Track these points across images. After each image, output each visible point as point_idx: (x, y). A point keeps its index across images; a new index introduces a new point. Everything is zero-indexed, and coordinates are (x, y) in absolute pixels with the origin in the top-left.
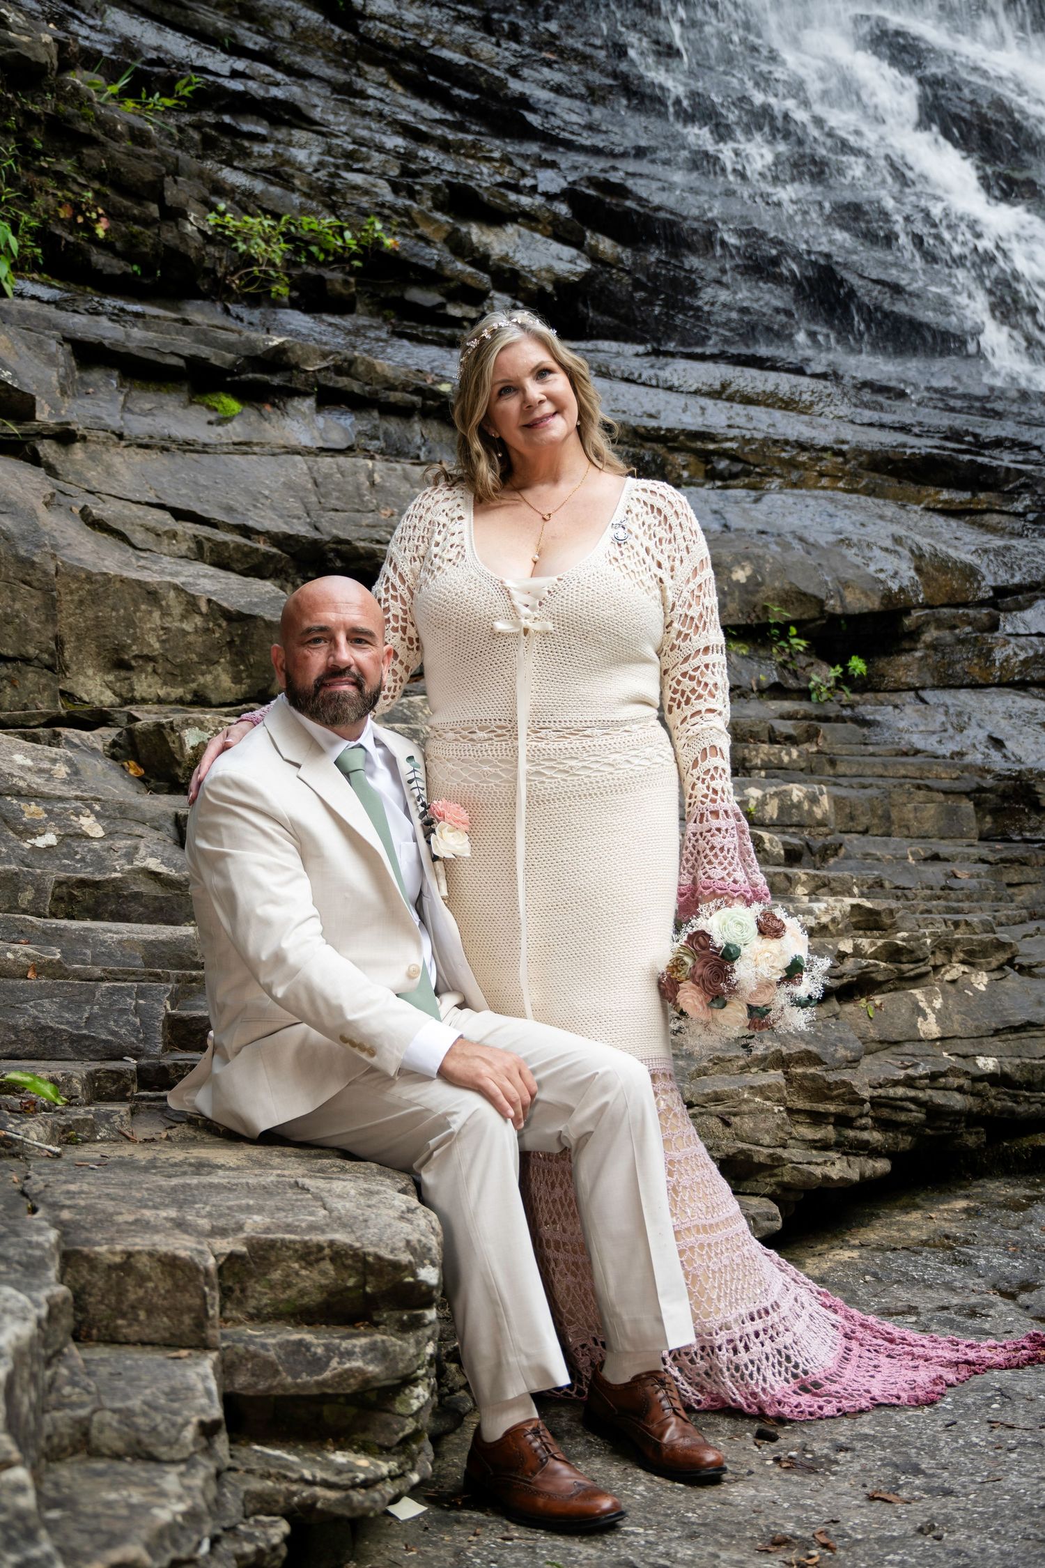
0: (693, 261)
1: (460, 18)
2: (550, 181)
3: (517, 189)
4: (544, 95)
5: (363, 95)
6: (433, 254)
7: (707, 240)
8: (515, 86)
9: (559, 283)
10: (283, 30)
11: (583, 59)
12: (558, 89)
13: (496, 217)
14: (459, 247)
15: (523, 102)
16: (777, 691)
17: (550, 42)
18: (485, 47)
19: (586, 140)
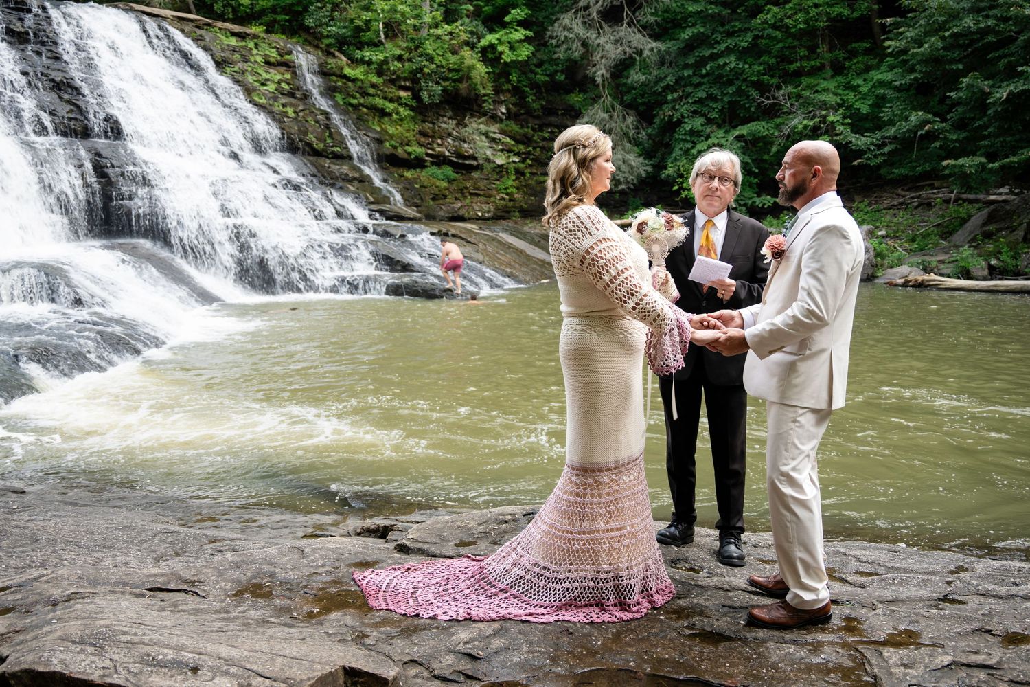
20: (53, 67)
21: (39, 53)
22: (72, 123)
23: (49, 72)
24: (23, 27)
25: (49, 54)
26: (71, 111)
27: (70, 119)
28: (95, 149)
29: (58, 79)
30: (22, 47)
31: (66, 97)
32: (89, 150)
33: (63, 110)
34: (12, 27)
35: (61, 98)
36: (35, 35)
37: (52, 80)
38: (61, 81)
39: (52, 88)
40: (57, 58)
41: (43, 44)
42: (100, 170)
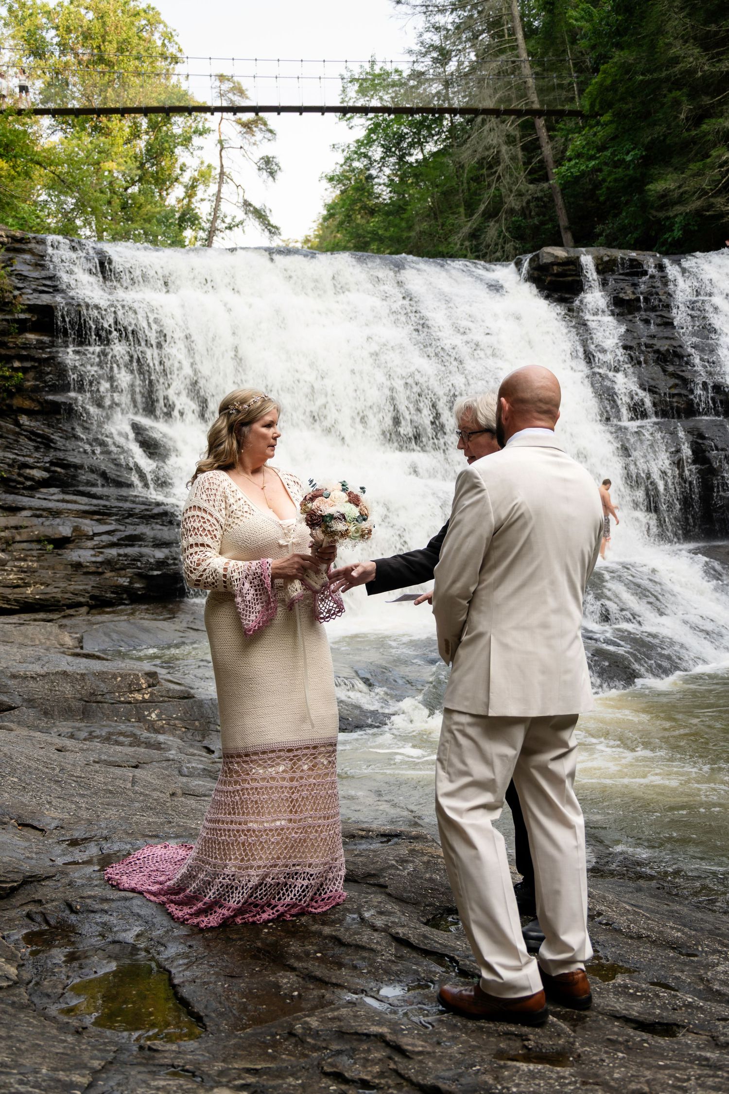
0: (79, 471)
1: (44, 424)
2: (47, 459)
3: (38, 462)
4: (58, 438)
5: (18, 441)
6: (15, 477)
7: (81, 467)
8: (52, 437)
9: (44, 479)
10: (4, 430)
11: (66, 431)
12: (61, 437)
13: (32, 468)
14: (20, 475)
15: (52, 441)
16: (40, 549)
17: (60, 429)
18: (47, 430)
19: (63, 448)
20: (661, 335)
21: (647, 322)
22: (674, 400)
23: (655, 341)
24: (634, 293)
25: (659, 321)
26: (675, 386)
27: (672, 396)
28: (698, 429)
29: (663, 349)
30: (630, 317)
31: (671, 369)
32: (689, 432)
33: (665, 385)
34: (621, 295)
35: (664, 371)
36: (646, 300)
37: (657, 351)
38: (668, 350)
39: (657, 361)
40: (668, 324)
41: (654, 309)
42: (700, 455)
